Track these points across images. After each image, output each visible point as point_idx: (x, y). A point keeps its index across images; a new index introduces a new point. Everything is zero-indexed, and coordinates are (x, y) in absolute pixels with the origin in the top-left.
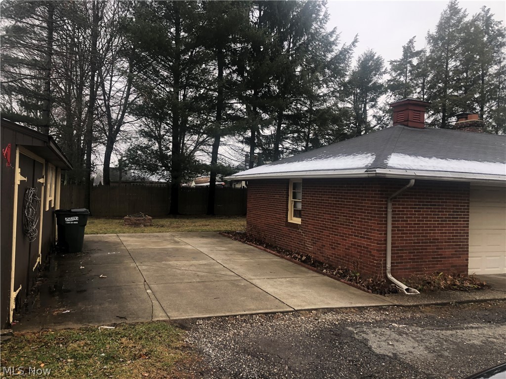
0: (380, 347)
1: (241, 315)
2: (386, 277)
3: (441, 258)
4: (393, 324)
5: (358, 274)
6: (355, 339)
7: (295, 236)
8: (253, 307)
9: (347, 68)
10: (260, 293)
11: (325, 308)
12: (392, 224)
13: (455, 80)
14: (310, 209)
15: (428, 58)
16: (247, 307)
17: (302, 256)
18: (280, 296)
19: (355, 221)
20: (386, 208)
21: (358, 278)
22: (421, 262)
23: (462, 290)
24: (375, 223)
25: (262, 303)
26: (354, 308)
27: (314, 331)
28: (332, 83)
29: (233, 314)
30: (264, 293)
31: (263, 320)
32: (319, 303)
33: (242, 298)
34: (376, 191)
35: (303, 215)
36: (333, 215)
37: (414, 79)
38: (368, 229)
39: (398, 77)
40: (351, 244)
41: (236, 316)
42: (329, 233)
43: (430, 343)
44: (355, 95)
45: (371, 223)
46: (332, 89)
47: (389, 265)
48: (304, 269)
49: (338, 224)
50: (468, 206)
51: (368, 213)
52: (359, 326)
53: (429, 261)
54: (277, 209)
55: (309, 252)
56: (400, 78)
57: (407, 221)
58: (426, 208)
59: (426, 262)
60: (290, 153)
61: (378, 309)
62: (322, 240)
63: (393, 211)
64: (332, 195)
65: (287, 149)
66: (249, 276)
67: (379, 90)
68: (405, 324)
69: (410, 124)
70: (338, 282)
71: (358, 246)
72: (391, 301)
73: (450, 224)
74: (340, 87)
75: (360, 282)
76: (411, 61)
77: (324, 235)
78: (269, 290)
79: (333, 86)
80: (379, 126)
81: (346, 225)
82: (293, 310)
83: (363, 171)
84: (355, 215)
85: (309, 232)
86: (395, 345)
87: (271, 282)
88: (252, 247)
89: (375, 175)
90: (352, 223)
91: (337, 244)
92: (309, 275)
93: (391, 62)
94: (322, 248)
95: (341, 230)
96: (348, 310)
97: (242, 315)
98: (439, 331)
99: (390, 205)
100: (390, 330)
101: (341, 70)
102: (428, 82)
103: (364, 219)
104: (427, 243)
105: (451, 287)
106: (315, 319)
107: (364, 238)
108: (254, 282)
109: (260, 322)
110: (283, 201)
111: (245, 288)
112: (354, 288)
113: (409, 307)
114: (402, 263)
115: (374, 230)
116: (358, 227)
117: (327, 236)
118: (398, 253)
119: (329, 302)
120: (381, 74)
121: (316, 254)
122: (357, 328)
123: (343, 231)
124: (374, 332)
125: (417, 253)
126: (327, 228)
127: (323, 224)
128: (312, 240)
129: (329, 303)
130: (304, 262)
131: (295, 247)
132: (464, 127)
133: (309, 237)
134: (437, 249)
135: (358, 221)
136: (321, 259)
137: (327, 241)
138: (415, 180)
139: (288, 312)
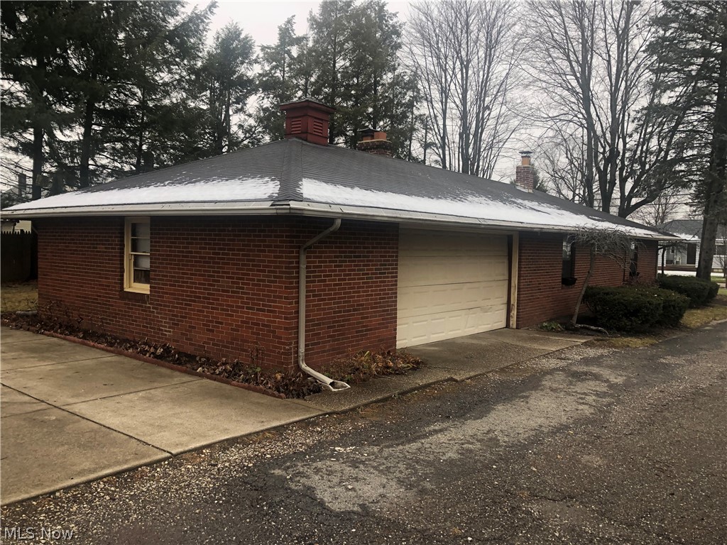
0: (337, 498)
1: (64, 489)
2: (299, 368)
3: (366, 330)
4: (337, 449)
5: (259, 369)
6: (293, 491)
7: (139, 314)
8: (87, 465)
9: (201, 46)
10: (96, 432)
11: (224, 440)
12: (307, 287)
13: (343, 86)
14: (167, 268)
15: (310, 50)
16: (75, 468)
17: (156, 349)
18: (135, 431)
19: (248, 284)
20: (298, 263)
21: (259, 375)
22: (343, 339)
23: (397, 374)
24: (281, 287)
25: (104, 452)
26: (268, 430)
27: (216, 490)
28: (177, 67)
29: (47, 490)
30: (103, 429)
31: (113, 489)
32: (210, 433)
33: (60, 450)
34: (282, 236)
35: (155, 279)
36: (209, 276)
37: (294, 77)
38: (270, 296)
39: (273, 72)
40: (242, 322)
41: (53, 493)
42: (203, 307)
43: (401, 472)
44: (212, 90)
45: (275, 287)
46: (177, 77)
47: (302, 349)
48: (163, 370)
49: (219, 290)
50: (397, 256)
51: (269, 272)
52: (288, 464)
53: (352, 337)
54: (103, 270)
55: (166, 339)
56: (275, 72)
57: (325, 281)
58: (349, 261)
59: (349, 338)
60: (110, 175)
61: (304, 424)
62: (190, 318)
63: (307, 267)
64: (206, 244)
65: (104, 167)
66: (62, 398)
67: (248, 86)
68: (352, 445)
69: (309, 137)
70: (228, 387)
71: (253, 323)
72: (318, 407)
73: (377, 282)
74: (189, 75)
75: (263, 381)
76: (289, 50)
77: (194, 310)
78: (112, 421)
79: (180, 72)
80: (248, 140)
81: (233, 292)
82: (168, 455)
83: (267, 205)
84: (248, 275)
85: (165, 306)
86: (357, 488)
87: (111, 404)
88: (55, 339)
89: (288, 211)
90: (243, 288)
91: (217, 322)
92: (176, 380)
93: (263, 48)
94: (190, 331)
95: (223, 300)
96: (261, 436)
97: (67, 489)
98: (401, 447)
99: (303, 259)
100: (338, 460)
101: (192, 48)
102: (313, 84)
103: (264, 281)
104: (349, 311)
105: (386, 371)
106: (212, 465)
107: (264, 311)
108: (76, 409)
109: (108, 494)
110: (112, 256)
111: (60, 425)
112: (256, 394)
113: (344, 412)
114: (319, 343)
115: (281, 297)
116: (253, 294)
117: (199, 311)
118: (314, 330)
119: (226, 426)
120: (250, 63)
121: (178, 341)
122: (288, 468)
123: (227, 301)
124: (317, 471)
125: (338, 326)
126: (200, 297)
127: (191, 292)
128: (170, 319)
129: (226, 429)
130: (160, 357)
131: (140, 333)
132: (370, 149)
133: (165, 314)
134: (362, 318)
135: (253, 285)
136: (190, 350)
137: (198, 319)
138: (342, 220)
139: (159, 461)
